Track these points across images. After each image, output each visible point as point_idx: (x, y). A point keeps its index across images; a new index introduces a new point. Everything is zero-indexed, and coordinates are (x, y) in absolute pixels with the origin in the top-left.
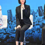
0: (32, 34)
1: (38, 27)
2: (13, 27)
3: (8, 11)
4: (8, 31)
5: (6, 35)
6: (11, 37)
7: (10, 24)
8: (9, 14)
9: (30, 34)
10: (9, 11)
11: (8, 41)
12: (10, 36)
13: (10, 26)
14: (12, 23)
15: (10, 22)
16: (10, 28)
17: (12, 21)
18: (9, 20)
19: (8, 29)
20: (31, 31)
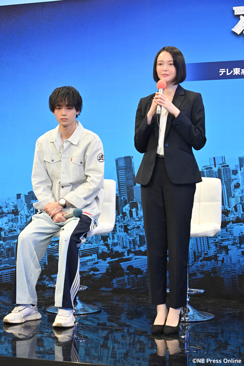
0: (215, 257)
2: (138, 227)
3: (117, 161)
4: (115, 244)
5: (109, 260)
6: (130, 268)
7: (124, 214)
8: (122, 172)
9: (209, 259)
10: (122, 164)
11: (115, 286)
12: (124, 265)
13: (124, 225)
14: (134, 211)
15: (126, 206)
16: (125, 232)
17: (136, 203)
18: (121, 200)
19: (117, 236)
20: (215, 247)
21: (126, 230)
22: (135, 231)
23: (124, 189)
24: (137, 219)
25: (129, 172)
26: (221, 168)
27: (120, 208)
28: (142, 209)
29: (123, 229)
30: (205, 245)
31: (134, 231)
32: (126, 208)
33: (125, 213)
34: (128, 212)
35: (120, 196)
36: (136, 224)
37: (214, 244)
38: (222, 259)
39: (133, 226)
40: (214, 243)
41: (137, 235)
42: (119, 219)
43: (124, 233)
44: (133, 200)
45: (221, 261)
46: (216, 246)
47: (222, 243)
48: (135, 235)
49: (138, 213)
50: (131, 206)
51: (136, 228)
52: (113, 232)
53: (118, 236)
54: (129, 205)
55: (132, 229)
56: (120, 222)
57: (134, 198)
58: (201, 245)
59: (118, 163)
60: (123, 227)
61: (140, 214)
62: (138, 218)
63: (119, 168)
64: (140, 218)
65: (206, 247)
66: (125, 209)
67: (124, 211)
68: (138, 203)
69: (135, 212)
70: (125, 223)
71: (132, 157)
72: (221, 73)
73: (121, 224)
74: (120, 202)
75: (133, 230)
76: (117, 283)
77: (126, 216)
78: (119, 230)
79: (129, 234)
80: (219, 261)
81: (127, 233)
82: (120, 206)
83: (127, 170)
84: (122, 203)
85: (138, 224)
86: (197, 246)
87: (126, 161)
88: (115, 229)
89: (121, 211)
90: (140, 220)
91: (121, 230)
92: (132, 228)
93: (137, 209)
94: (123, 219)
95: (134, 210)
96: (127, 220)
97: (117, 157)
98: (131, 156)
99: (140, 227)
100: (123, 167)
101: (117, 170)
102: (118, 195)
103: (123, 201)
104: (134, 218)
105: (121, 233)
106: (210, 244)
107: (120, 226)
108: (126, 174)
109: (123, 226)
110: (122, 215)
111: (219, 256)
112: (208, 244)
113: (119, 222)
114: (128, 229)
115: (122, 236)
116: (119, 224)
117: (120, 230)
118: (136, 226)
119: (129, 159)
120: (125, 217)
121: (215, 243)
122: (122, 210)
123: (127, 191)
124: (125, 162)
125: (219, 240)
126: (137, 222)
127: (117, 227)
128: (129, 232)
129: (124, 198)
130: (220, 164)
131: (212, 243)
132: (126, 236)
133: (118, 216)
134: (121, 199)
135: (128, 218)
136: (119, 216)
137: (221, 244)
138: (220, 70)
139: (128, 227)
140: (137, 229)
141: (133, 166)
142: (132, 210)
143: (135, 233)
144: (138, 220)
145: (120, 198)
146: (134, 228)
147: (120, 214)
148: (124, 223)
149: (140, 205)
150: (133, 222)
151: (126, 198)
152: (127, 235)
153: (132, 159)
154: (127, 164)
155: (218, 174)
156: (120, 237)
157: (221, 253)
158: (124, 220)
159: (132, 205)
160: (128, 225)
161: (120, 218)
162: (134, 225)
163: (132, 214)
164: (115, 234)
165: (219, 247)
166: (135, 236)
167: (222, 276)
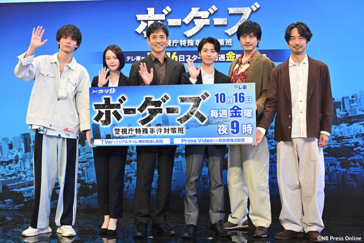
38: (127, 186)
45: (127, 187)
47: (127, 175)
72: (128, 59)
76: (54, 204)
80: (125, 187)
111: (125, 184)
138: (127, 57)
157: (127, 182)
167: (128, 197)
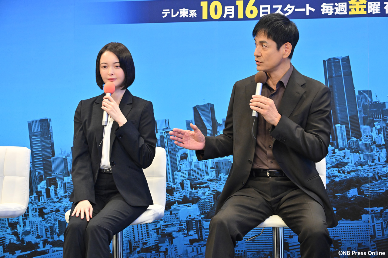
0: (157, 248)
1: (193, 210)
2: (57, 211)
3: (30, 125)
4: (27, 233)
5: (18, 253)
7: (39, 194)
8: (36, 139)
9: (148, 250)
10: (37, 128)
13: (39, 207)
14: (52, 190)
15: (42, 183)
16: (40, 217)
17: (55, 178)
18: (35, 176)
19: (29, 222)
20: (156, 235)
21: (41, 213)
22: (54, 216)
23: (39, 161)
24: (56, 200)
25: (45, 139)
26: (164, 134)
27: (34, 186)
28: (62, 187)
29: (37, 213)
30: (143, 233)
31: (52, 216)
32: (42, 186)
33: (41, 192)
34: (44, 191)
35: (34, 169)
36: (55, 206)
37: (155, 231)
38: (165, 250)
39: (51, 209)
40: (154, 229)
41: (55, 220)
42: (33, 200)
43: (38, 218)
44: (51, 176)
45: (164, 252)
46: (157, 233)
48: (53, 220)
49: (57, 192)
50: (48, 182)
51: (54, 211)
52: (24, 217)
53: (31, 223)
54: (45, 181)
55: (49, 213)
56: (34, 204)
57: (52, 173)
58: (138, 232)
59: (31, 127)
60: (37, 211)
61: (60, 194)
62: (58, 198)
63: (32, 134)
64: (60, 198)
65: (145, 235)
66: (40, 186)
67: (38, 190)
68: (58, 180)
69: (54, 190)
70: (39, 206)
71: (50, 120)
72: (165, 14)
73: (35, 206)
74: (34, 179)
75: (51, 214)
77: (42, 196)
78: (33, 215)
79: (45, 220)
80: (162, 252)
81: (42, 219)
82: (33, 183)
83: (43, 136)
84: (36, 180)
85: (58, 206)
86: (133, 233)
87: (42, 124)
88: (27, 214)
89: (35, 189)
90: (60, 201)
91: (34, 215)
92: (49, 211)
93: (56, 187)
94: (37, 200)
95: (52, 188)
96: (43, 201)
97: (30, 120)
98: (48, 118)
99: (60, 210)
100: (38, 132)
101: (30, 137)
102: (32, 169)
103: (37, 177)
104: (52, 199)
105: (35, 218)
106: (150, 230)
107: (33, 210)
108: (42, 141)
109: (37, 209)
110: (36, 195)
111: (161, 246)
112: (147, 231)
113: (32, 204)
114: (44, 212)
115: (36, 222)
116: (32, 206)
117: (33, 213)
118: (54, 209)
119: (45, 122)
120: (40, 197)
121: (156, 229)
122: (37, 188)
123: (43, 164)
124: (41, 126)
125: (161, 226)
126: (56, 204)
127: (30, 211)
128: (46, 216)
129: (39, 173)
130: (163, 130)
131: (152, 229)
132: (41, 222)
133: (31, 196)
134: (35, 174)
135: (44, 199)
136: (33, 197)
137: (164, 231)
138: (164, 10)
139: (44, 211)
140: (56, 213)
141: (51, 132)
142: (49, 188)
143: (52, 217)
144: (58, 201)
145: (33, 172)
146: (51, 212)
147: (34, 194)
148: (39, 204)
149: (60, 181)
150: (51, 204)
151: (42, 173)
152: (43, 220)
153: (50, 122)
154: (43, 129)
155: (161, 142)
156: (33, 223)
157: (164, 242)
158: (39, 201)
159: (50, 182)
160: (45, 207)
161: (33, 198)
162: (52, 207)
163: (50, 193)
164: (27, 219)
165: (161, 235)
166: (53, 222)
